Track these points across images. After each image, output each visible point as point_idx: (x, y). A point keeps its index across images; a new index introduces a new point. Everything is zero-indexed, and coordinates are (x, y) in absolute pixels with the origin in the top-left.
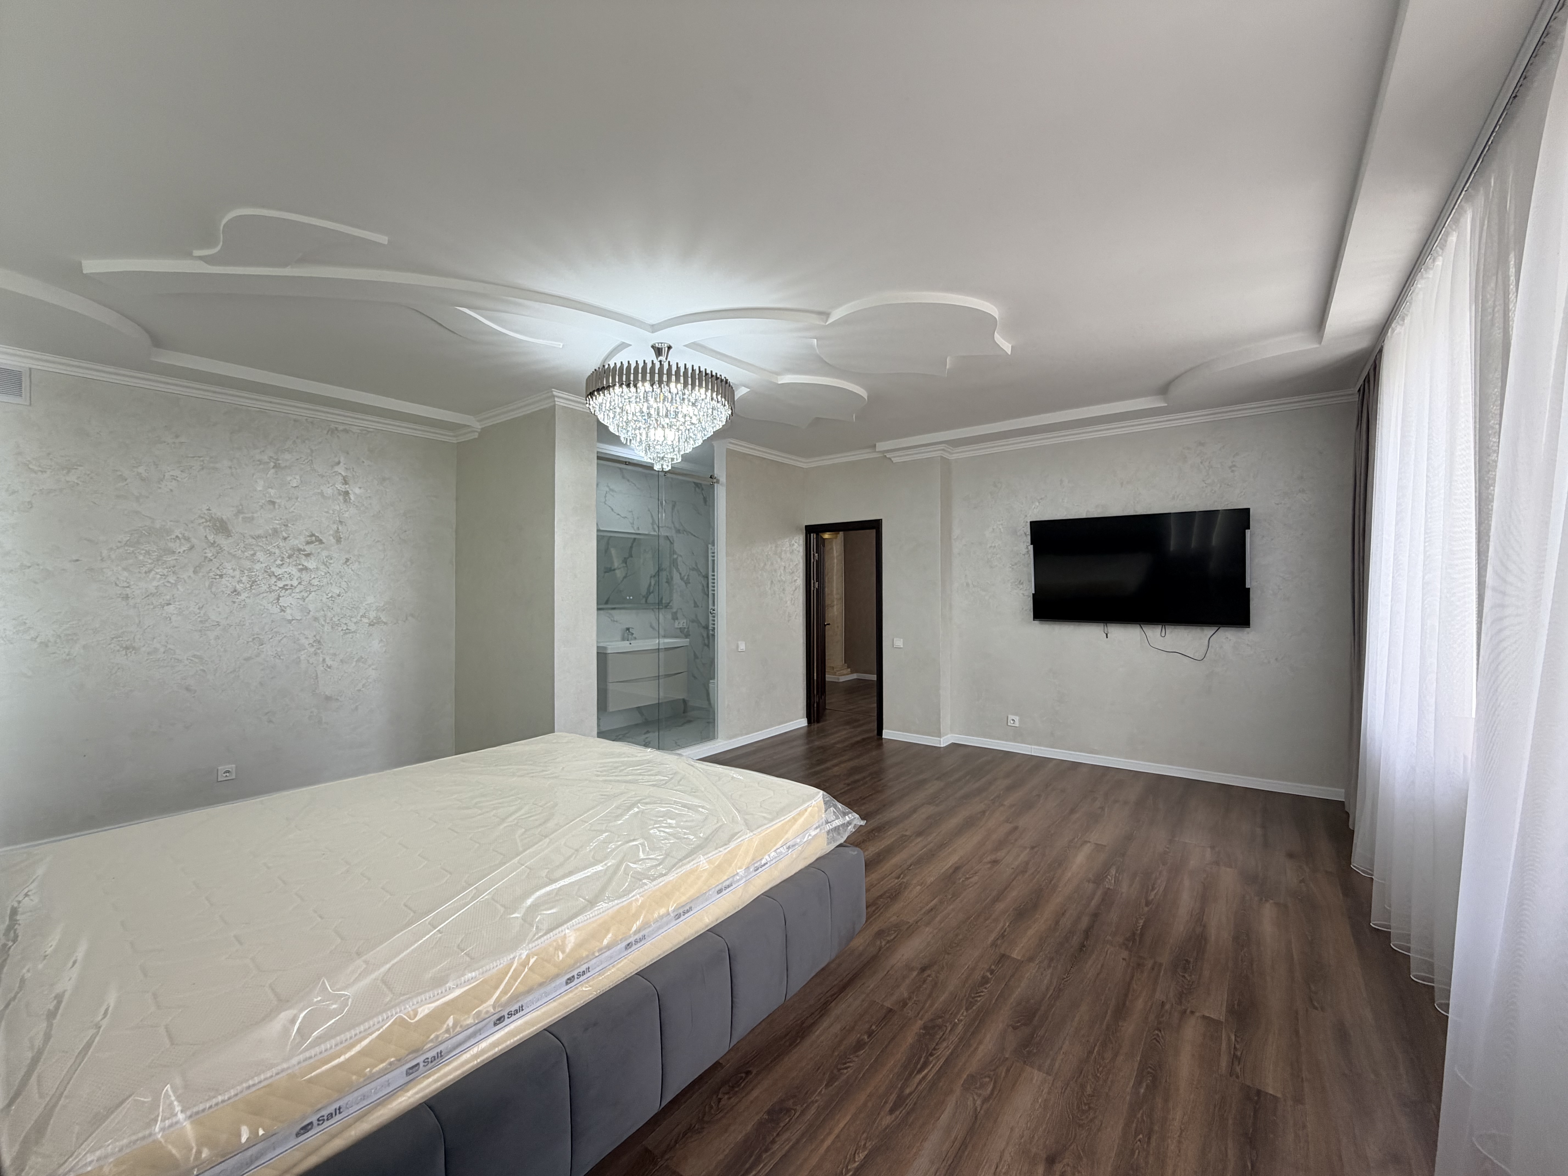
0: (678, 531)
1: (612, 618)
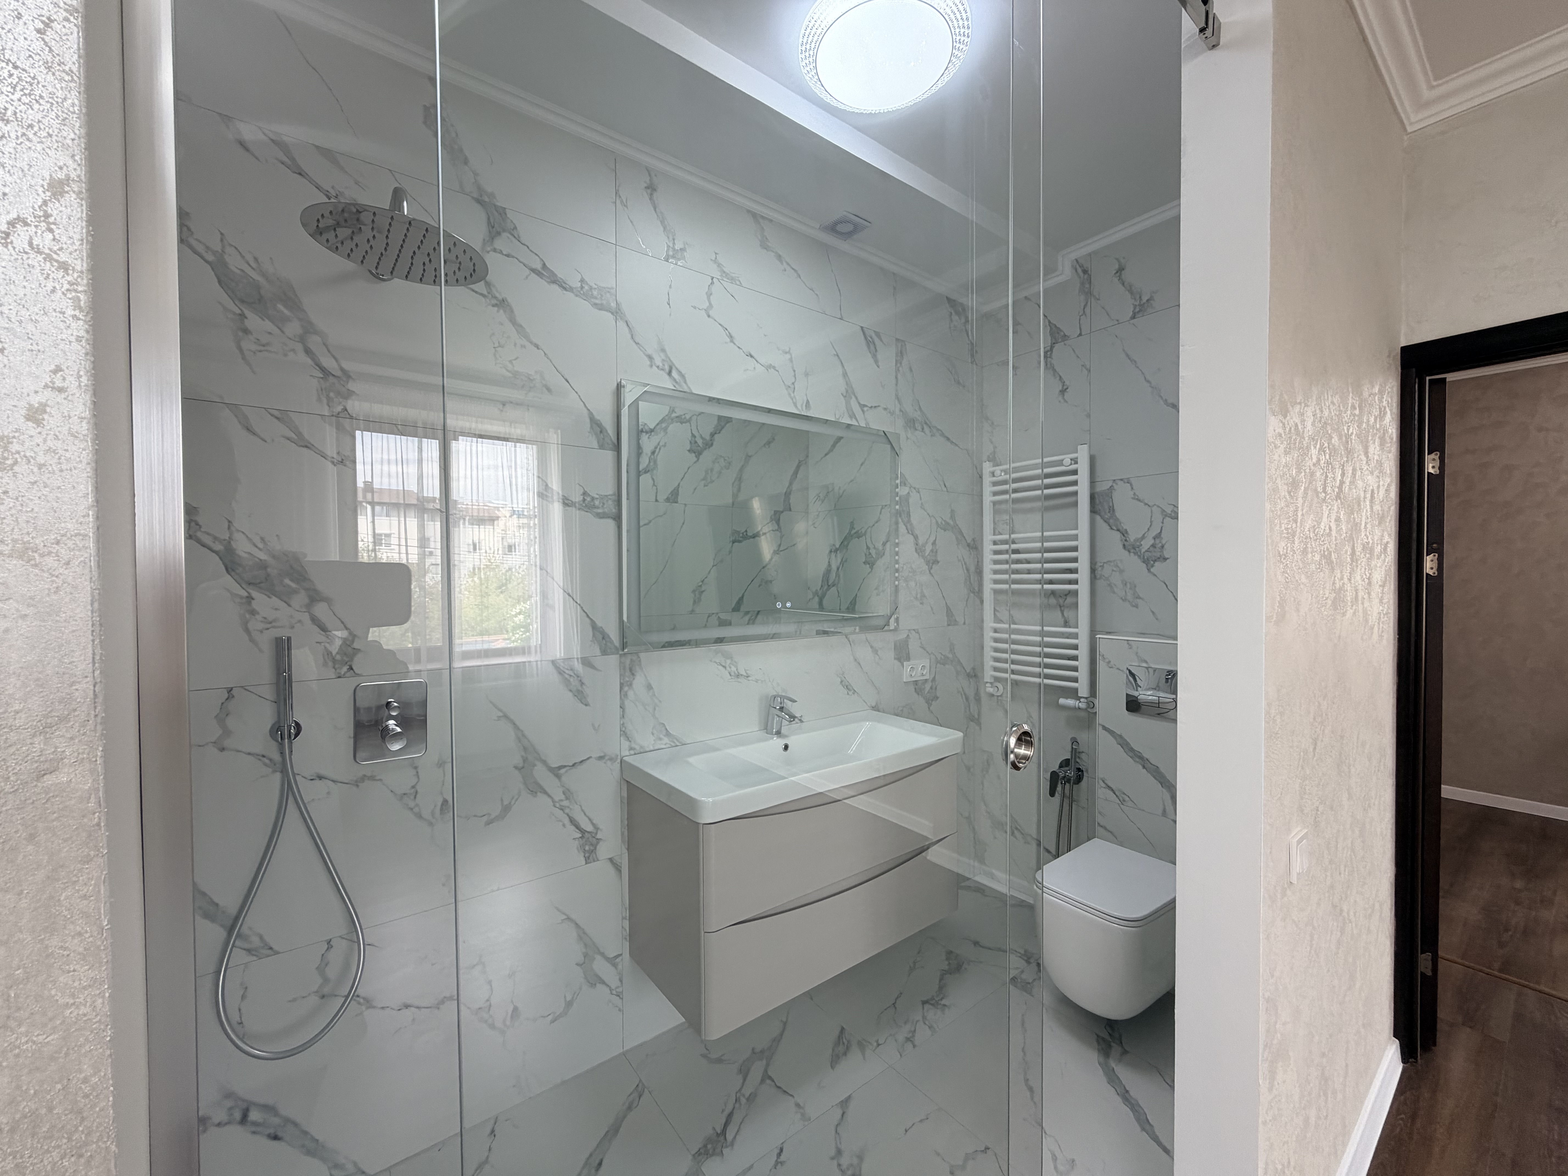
0: (911, 423)
1: (734, 669)
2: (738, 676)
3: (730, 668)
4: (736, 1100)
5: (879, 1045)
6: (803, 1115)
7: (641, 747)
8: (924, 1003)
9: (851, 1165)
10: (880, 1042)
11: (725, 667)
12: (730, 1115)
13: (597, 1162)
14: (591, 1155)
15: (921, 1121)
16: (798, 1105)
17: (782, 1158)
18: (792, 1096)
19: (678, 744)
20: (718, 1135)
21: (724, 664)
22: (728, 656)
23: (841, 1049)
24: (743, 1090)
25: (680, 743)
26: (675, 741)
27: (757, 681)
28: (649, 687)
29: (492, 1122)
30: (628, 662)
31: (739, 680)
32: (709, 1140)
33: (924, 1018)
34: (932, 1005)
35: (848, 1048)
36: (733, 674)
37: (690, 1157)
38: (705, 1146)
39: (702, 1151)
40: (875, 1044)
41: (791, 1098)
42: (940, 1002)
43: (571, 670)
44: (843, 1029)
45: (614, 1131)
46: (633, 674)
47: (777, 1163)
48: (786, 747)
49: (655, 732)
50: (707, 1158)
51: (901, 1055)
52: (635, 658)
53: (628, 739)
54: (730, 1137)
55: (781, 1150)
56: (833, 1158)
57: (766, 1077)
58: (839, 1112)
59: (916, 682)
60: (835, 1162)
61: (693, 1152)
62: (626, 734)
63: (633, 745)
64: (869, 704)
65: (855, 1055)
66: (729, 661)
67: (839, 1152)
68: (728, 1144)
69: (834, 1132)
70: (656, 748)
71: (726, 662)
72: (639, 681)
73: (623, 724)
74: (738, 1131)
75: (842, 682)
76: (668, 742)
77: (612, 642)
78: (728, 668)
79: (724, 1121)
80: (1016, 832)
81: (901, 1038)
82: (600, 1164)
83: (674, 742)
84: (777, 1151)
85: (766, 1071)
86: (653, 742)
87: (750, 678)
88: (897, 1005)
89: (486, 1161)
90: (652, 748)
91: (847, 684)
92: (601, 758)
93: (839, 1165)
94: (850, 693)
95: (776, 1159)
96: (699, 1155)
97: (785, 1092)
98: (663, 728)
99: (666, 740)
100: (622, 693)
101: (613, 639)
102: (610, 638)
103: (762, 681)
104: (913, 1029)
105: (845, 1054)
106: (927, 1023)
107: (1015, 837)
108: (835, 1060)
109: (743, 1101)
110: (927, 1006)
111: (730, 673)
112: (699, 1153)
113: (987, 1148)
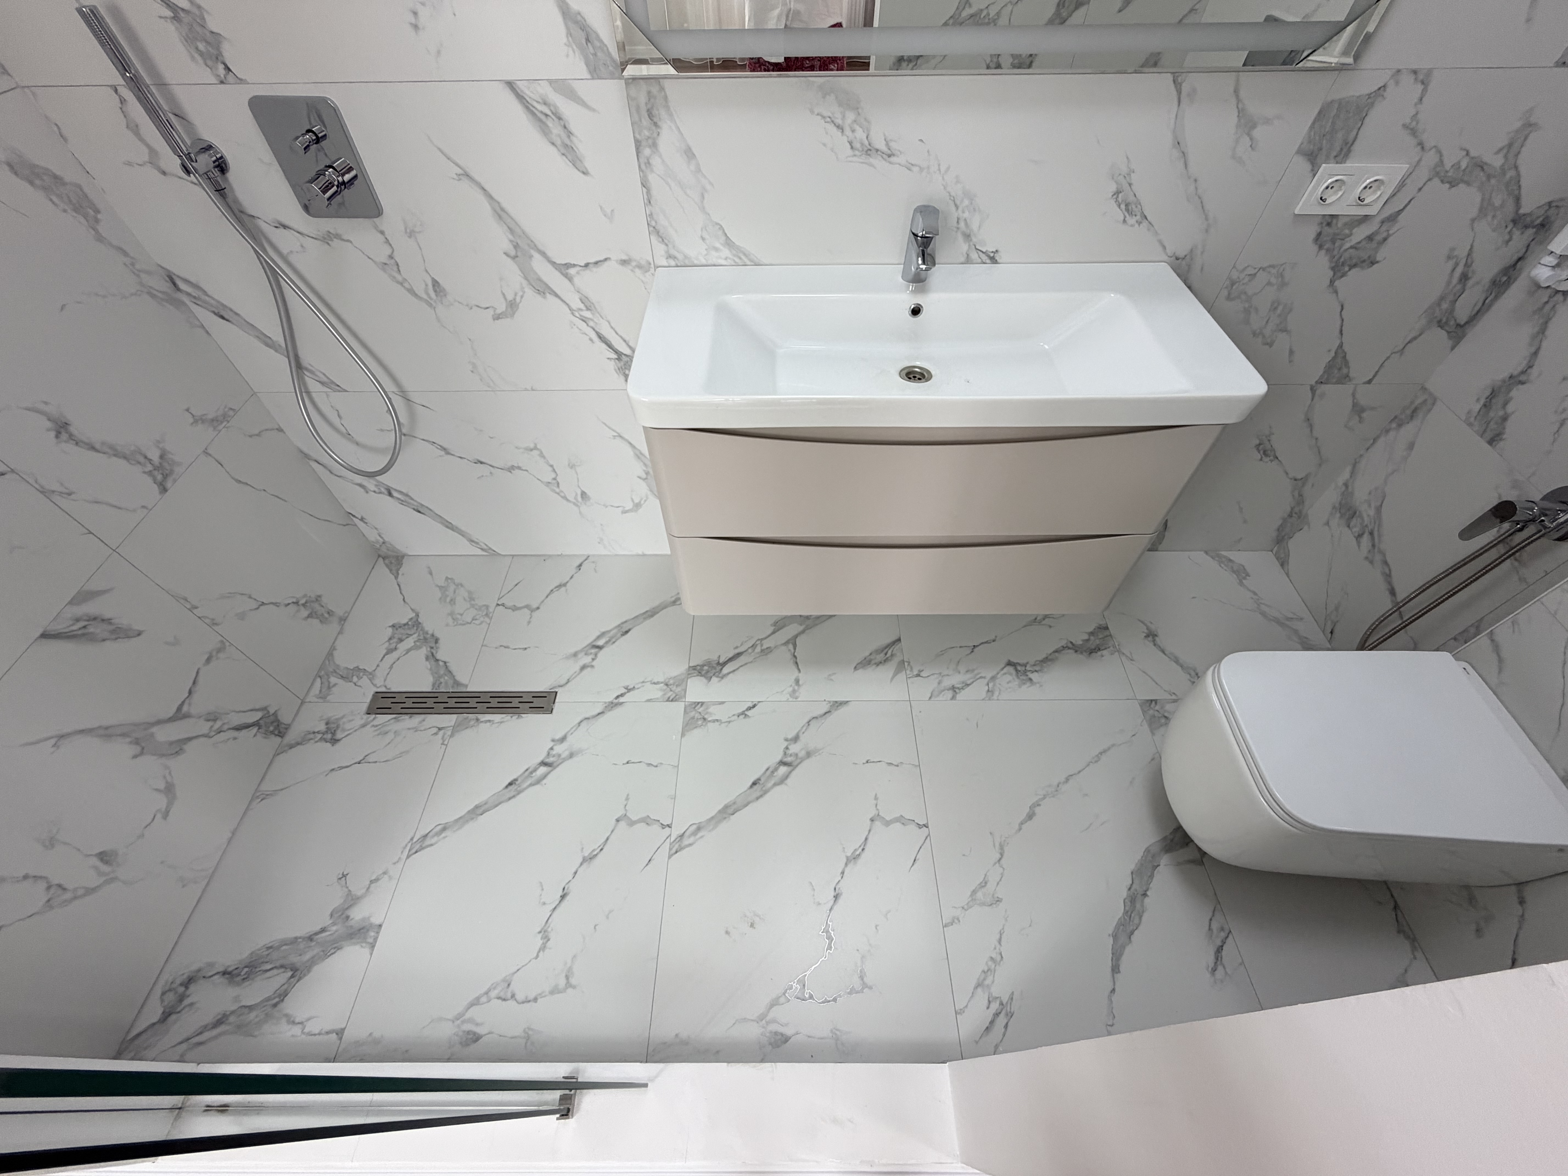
1: (860, 134)
2: (869, 150)
3: (853, 131)
4: (753, 646)
5: (918, 675)
6: (794, 691)
7: (686, 257)
8: (1009, 664)
9: (797, 755)
10: (922, 674)
11: (840, 128)
12: (739, 655)
13: (627, 629)
14: (626, 622)
15: (890, 764)
16: (797, 681)
17: (749, 713)
18: (799, 670)
19: (748, 263)
20: (718, 663)
21: (839, 121)
22: (850, 103)
23: (880, 657)
24: (765, 641)
25: (751, 260)
26: (743, 257)
27: (909, 167)
28: (689, 154)
29: (585, 558)
30: (643, 99)
31: (872, 160)
32: (708, 663)
33: (993, 678)
34: (1016, 670)
35: (886, 661)
36: (857, 145)
37: (687, 667)
38: (703, 666)
39: (699, 668)
40: (915, 672)
41: (796, 670)
42: (1028, 673)
43: (545, 104)
44: (899, 640)
45: (651, 614)
46: (656, 124)
47: (743, 713)
48: (916, 311)
49: (706, 236)
50: (698, 675)
51: (930, 698)
52: (655, 90)
53: (663, 240)
54: (725, 670)
55: (754, 706)
56: (786, 740)
57: (793, 641)
58: (825, 708)
59: (1330, 220)
60: (786, 744)
61: (691, 665)
62: (658, 233)
63: (673, 252)
64: (1170, 251)
65: (885, 672)
66: (851, 116)
67: (796, 739)
68: (720, 675)
69: (806, 720)
70: (710, 262)
71: (844, 117)
72: (667, 139)
73: (651, 215)
74: (734, 671)
75: (1117, 193)
76: (730, 256)
77: (603, 47)
78: (848, 131)
79: (731, 655)
80: (1366, 537)
81: (948, 682)
82: (627, 632)
83: (740, 258)
84: (751, 705)
85: (796, 636)
86: (705, 252)
87: (893, 159)
88: (976, 650)
89: (565, 585)
90: (704, 262)
91: (1131, 198)
92: (624, 262)
93: (787, 748)
94: (1131, 220)
95: (745, 709)
96: (694, 669)
97: (796, 663)
98: (720, 233)
99: (726, 252)
100: (642, 160)
101: (606, 41)
102: (601, 41)
103: (921, 169)
104: (969, 682)
105: (878, 664)
106: (991, 685)
107: (1359, 543)
108: (866, 663)
109: (758, 649)
110: (1011, 669)
111: (850, 143)
112: (694, 668)
113: (926, 826)
